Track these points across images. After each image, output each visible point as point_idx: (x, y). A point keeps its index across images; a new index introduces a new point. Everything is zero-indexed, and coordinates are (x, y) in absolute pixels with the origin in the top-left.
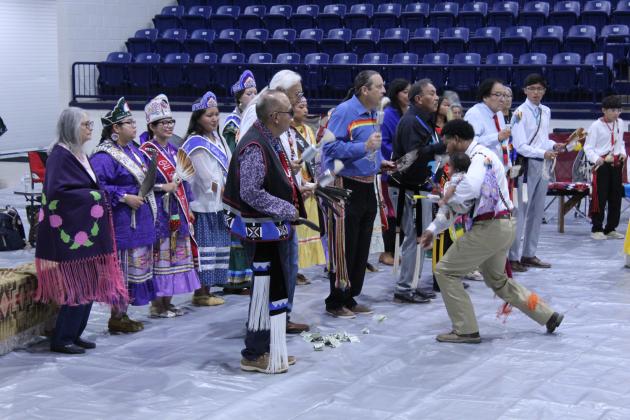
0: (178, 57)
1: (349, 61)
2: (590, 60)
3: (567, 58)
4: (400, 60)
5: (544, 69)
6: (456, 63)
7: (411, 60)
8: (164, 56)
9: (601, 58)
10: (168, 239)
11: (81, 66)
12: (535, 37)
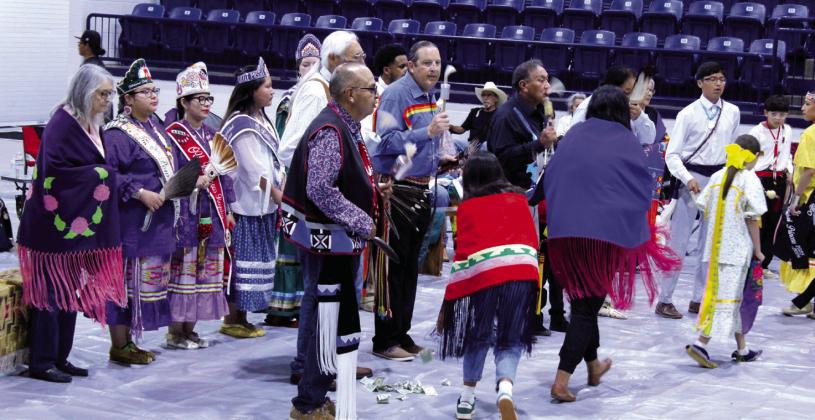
0: (225, 15)
1: (444, 32)
2: (756, 48)
3: (727, 44)
4: (512, 34)
5: (696, 56)
6: (584, 42)
7: (525, 35)
8: (206, 12)
9: (770, 46)
10: (195, 249)
11: (99, 19)
12: (687, 14)
